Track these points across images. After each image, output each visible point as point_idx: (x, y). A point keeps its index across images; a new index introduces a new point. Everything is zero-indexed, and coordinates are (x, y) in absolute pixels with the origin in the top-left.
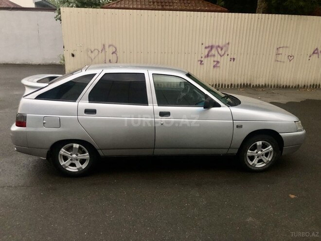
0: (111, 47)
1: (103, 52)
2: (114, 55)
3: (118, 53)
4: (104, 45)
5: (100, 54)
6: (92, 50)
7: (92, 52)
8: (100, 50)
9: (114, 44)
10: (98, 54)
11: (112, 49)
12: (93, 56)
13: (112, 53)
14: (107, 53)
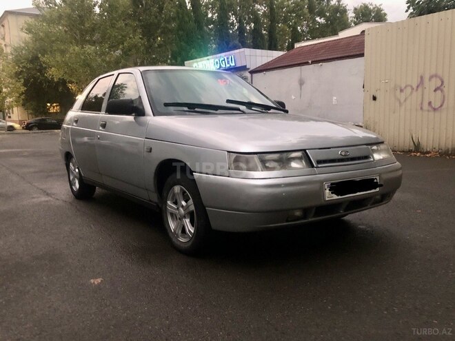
0: (434, 79)
1: (420, 89)
2: (439, 92)
3: (445, 90)
4: (422, 78)
5: (415, 93)
6: (403, 86)
7: (401, 91)
8: (415, 87)
9: (440, 73)
10: (411, 93)
11: (436, 83)
12: (402, 97)
13: (435, 91)
14: (426, 91)
